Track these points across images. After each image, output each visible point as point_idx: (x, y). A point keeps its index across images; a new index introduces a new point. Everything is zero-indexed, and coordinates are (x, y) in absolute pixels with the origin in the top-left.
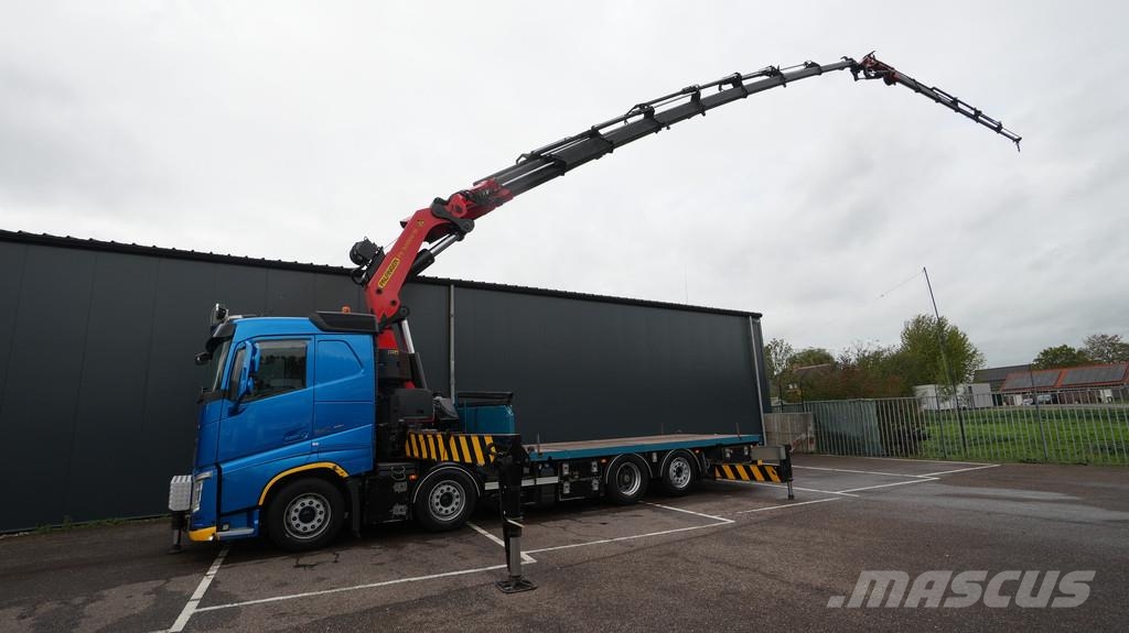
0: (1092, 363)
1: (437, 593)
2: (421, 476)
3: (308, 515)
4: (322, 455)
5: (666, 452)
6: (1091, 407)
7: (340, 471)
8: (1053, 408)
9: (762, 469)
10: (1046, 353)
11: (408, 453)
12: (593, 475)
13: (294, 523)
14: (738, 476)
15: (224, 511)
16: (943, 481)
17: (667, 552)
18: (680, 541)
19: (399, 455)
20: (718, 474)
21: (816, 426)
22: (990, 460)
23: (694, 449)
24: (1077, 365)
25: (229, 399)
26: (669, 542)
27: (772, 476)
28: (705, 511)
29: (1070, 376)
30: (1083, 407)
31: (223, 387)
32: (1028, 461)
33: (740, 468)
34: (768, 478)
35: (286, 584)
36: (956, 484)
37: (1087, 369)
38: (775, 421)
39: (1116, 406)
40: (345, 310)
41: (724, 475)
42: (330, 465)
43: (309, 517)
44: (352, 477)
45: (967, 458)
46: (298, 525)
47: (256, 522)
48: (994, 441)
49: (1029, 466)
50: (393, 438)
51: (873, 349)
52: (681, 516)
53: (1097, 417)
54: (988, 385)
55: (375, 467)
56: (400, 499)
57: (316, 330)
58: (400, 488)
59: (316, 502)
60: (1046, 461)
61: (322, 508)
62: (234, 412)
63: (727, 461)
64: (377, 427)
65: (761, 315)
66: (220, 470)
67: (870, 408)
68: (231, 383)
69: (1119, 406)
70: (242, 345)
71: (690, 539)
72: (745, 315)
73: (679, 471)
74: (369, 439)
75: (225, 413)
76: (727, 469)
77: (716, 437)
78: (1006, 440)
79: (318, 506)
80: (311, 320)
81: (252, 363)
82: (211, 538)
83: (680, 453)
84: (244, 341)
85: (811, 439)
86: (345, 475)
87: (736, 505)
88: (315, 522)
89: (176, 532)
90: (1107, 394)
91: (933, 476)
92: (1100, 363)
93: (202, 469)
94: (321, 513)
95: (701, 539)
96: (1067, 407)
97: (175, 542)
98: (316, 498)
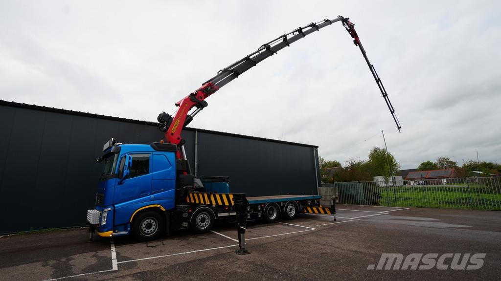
0: (439, 169)
1: (212, 255)
2: (193, 211)
3: (149, 226)
4: (155, 201)
5: (287, 202)
6: (439, 186)
7: (162, 208)
8: (426, 186)
9: (324, 209)
10: (423, 164)
11: (188, 201)
12: (259, 211)
13: (144, 229)
14: (314, 212)
15: (116, 224)
16: (390, 214)
17: (295, 240)
18: (298, 236)
19: (185, 202)
20: (305, 211)
21: (339, 193)
22: (405, 206)
23: (296, 201)
24: (434, 169)
25: (118, 178)
26: (293, 237)
27: (327, 211)
28: (303, 225)
29: (431, 174)
30: (436, 186)
31: (116, 173)
32: (419, 207)
33: (315, 209)
34: (326, 213)
35: (148, 253)
36: (395, 215)
37: (438, 171)
38: (323, 190)
39: (448, 186)
40: (162, 141)
41: (308, 212)
42: (158, 206)
43: (150, 227)
44: (166, 211)
45: (396, 206)
46: (145, 230)
47: (129, 229)
48: (405, 200)
49: (419, 209)
50: (182, 195)
51: (358, 161)
52: (295, 227)
53: (441, 190)
54: (401, 177)
55: (176, 206)
56: (185, 220)
57: (153, 150)
58: (185, 215)
59: (152, 221)
60: (426, 207)
61: (154, 223)
62: (120, 183)
63: (309, 206)
64: (176, 191)
65: (318, 147)
66: (114, 207)
67: (360, 186)
68: (119, 171)
69: (449, 186)
70: (124, 155)
71: (302, 235)
72: (312, 147)
73: (291, 210)
74: (173, 196)
75: (117, 184)
76: (309, 209)
77: (303, 196)
78: (409, 199)
79: (153, 222)
80: (151, 146)
81: (129, 163)
82: (111, 235)
83: (291, 202)
84: (125, 154)
85: (337, 198)
86: (164, 210)
87: (314, 223)
88: (152, 229)
89: (91, 233)
90: (444, 181)
91: (386, 212)
92: (442, 168)
93: (106, 207)
94: (154, 225)
95: (306, 235)
96: (431, 186)
97: (90, 238)
98: (152, 219)
